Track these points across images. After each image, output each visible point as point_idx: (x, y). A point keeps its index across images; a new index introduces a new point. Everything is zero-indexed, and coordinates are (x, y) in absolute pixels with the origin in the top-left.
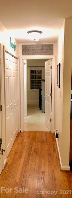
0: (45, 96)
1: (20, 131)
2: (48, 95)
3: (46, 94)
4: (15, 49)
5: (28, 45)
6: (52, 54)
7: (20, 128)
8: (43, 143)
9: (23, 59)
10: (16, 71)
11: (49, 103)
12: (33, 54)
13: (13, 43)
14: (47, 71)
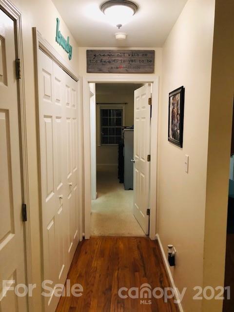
0: (135, 160)
1: (84, 237)
2: (141, 159)
3: (135, 156)
4: (70, 56)
5: (99, 51)
6: (152, 71)
7: (84, 231)
8: (136, 271)
9: (89, 82)
10: (74, 106)
11: (143, 176)
12: (110, 71)
13: (66, 39)
14: (138, 109)
